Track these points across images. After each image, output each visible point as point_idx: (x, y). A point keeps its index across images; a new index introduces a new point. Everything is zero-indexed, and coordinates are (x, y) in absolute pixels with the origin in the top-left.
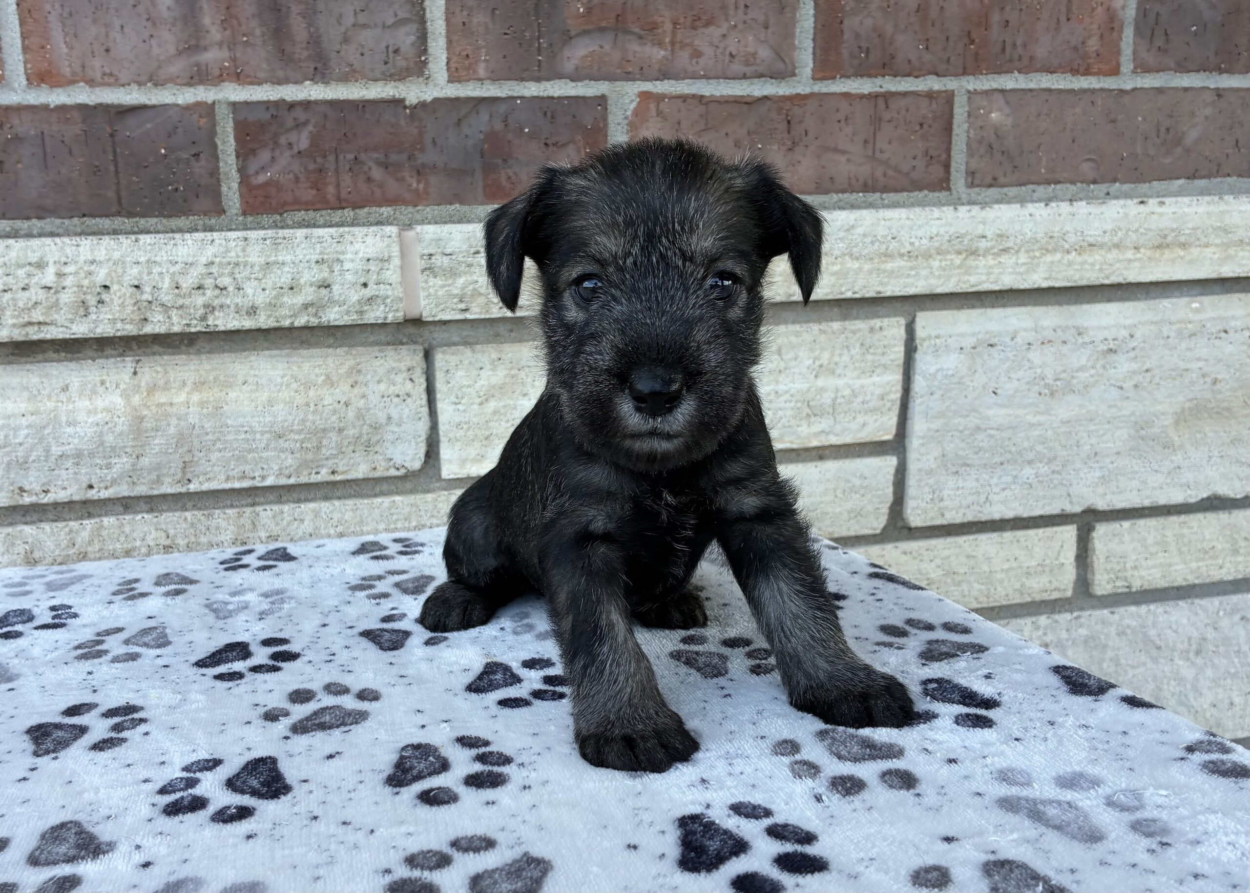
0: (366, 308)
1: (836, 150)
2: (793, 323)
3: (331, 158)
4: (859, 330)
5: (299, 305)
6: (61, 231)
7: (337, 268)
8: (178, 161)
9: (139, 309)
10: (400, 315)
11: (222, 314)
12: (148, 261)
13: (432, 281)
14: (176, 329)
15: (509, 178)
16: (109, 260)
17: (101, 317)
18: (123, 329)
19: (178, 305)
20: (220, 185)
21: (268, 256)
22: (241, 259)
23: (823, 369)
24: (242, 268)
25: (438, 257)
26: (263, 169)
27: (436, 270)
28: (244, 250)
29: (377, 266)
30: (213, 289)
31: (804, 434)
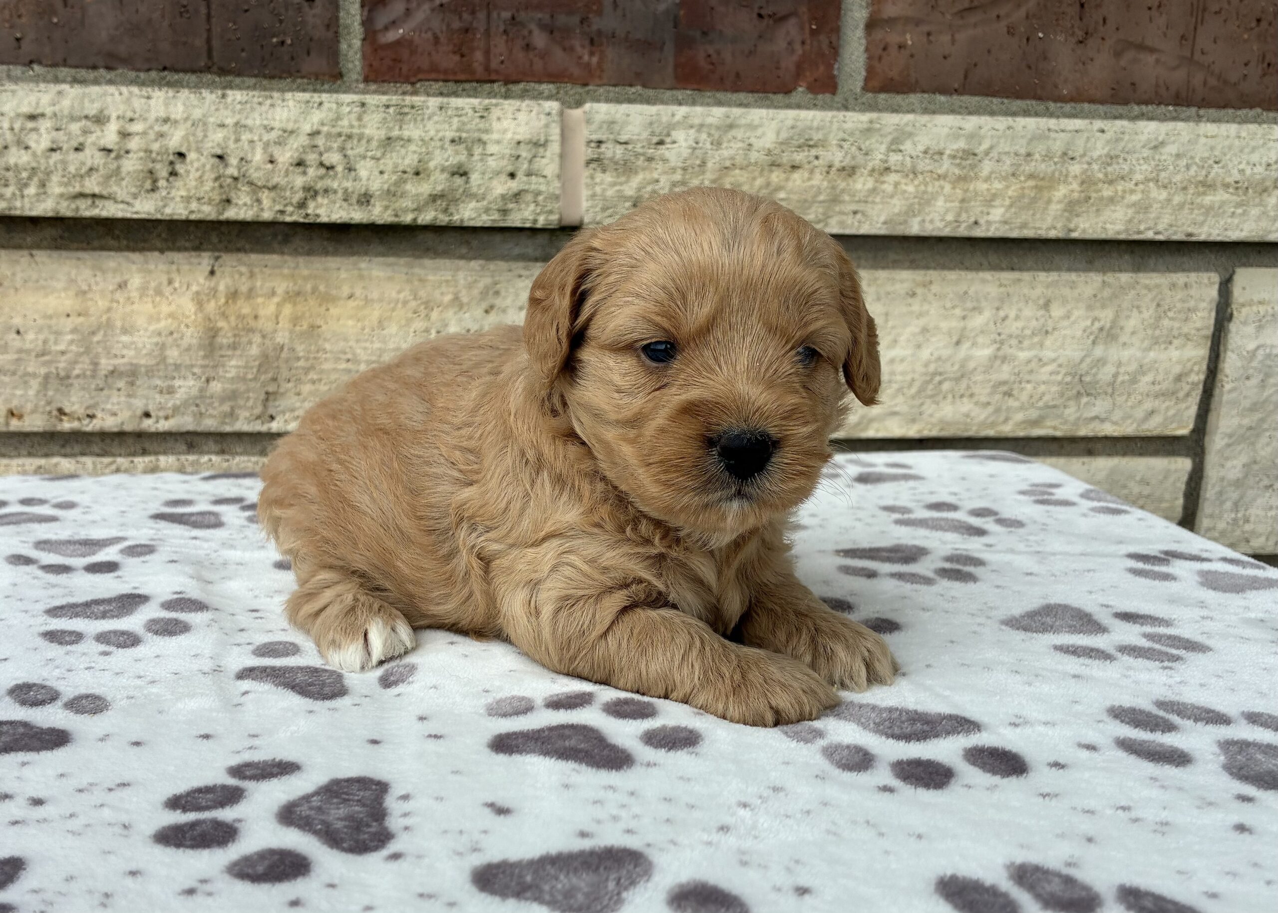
0: (511, 206)
1: (1141, 47)
2: (1069, 270)
3: (482, 16)
4: (1158, 286)
5: (425, 196)
7: (477, 151)
8: (287, 6)
9: (221, 186)
10: (554, 217)
11: (326, 201)
12: (237, 124)
13: (599, 177)
14: (267, 216)
15: (709, 56)
16: (186, 119)
17: (171, 195)
18: (199, 211)
19: (270, 185)
20: (338, 42)
21: (390, 129)
22: (355, 131)
23: (1104, 333)
24: (355, 142)
25: (610, 145)
26: (394, 24)
27: (606, 162)
28: (360, 119)
29: (530, 150)
30: (317, 167)
31: (1072, 418)
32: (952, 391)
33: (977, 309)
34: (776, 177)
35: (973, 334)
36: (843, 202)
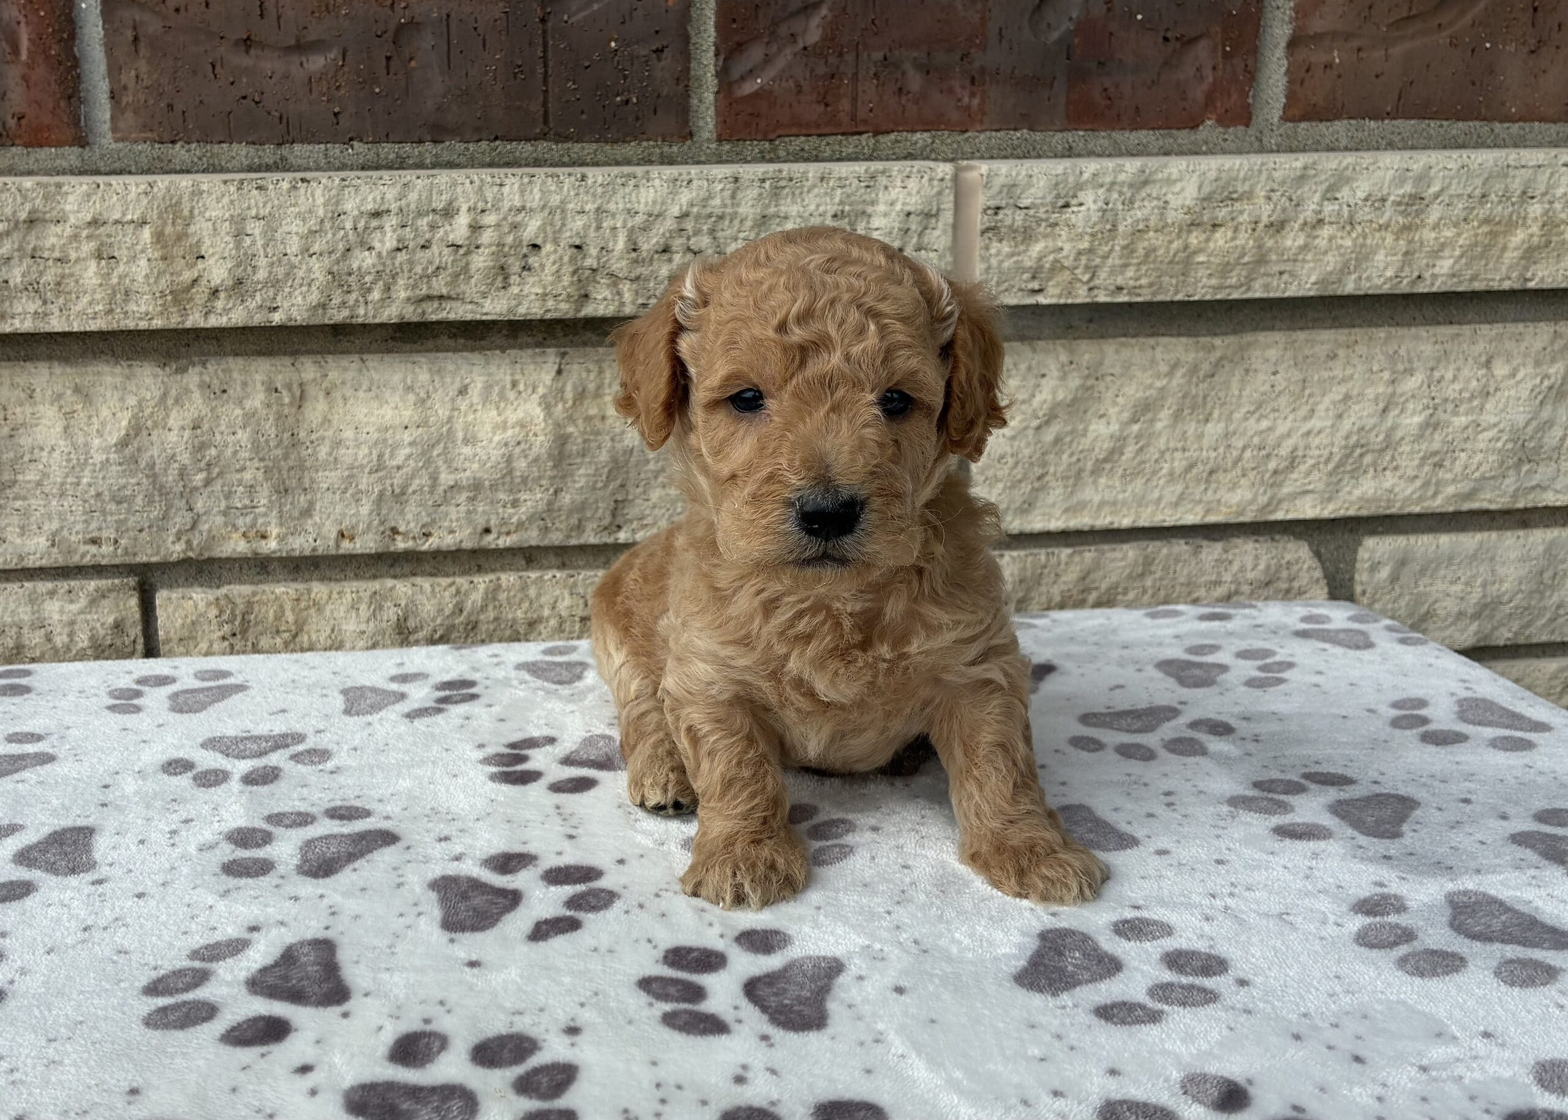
2: (1516, 320)
3: (850, 58)
6: (462, 159)
7: (861, 225)
8: (632, 58)
9: (580, 281)
12: (597, 210)
13: (995, 247)
14: (629, 310)
15: (1106, 90)
16: (543, 207)
17: (526, 292)
18: (556, 310)
19: (633, 275)
20: (689, 96)
21: (767, 206)
22: (729, 210)
23: (1554, 391)
24: (727, 223)
25: (1009, 212)
26: (751, 73)
27: (1003, 230)
28: (733, 196)
29: (920, 223)
30: (684, 253)
31: (1511, 489)
32: (1374, 464)
33: (1410, 372)
34: (1195, 239)
35: (1402, 400)
36: (1267, 262)
